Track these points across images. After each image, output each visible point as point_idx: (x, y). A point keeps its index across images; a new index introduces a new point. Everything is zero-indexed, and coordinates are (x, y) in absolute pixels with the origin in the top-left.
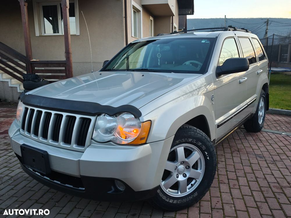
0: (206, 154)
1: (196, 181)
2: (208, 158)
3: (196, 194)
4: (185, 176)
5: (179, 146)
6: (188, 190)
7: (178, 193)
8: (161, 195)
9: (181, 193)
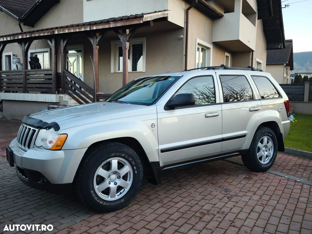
0: (135, 168)
1: (125, 190)
2: (136, 172)
3: (123, 200)
4: (116, 184)
5: (114, 158)
6: (117, 197)
7: (108, 197)
8: (93, 195)
9: (111, 198)
